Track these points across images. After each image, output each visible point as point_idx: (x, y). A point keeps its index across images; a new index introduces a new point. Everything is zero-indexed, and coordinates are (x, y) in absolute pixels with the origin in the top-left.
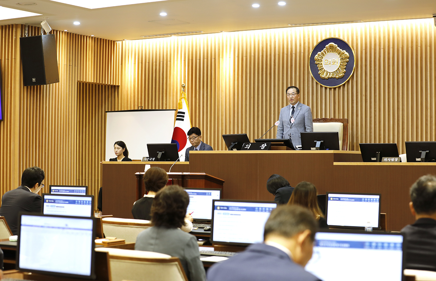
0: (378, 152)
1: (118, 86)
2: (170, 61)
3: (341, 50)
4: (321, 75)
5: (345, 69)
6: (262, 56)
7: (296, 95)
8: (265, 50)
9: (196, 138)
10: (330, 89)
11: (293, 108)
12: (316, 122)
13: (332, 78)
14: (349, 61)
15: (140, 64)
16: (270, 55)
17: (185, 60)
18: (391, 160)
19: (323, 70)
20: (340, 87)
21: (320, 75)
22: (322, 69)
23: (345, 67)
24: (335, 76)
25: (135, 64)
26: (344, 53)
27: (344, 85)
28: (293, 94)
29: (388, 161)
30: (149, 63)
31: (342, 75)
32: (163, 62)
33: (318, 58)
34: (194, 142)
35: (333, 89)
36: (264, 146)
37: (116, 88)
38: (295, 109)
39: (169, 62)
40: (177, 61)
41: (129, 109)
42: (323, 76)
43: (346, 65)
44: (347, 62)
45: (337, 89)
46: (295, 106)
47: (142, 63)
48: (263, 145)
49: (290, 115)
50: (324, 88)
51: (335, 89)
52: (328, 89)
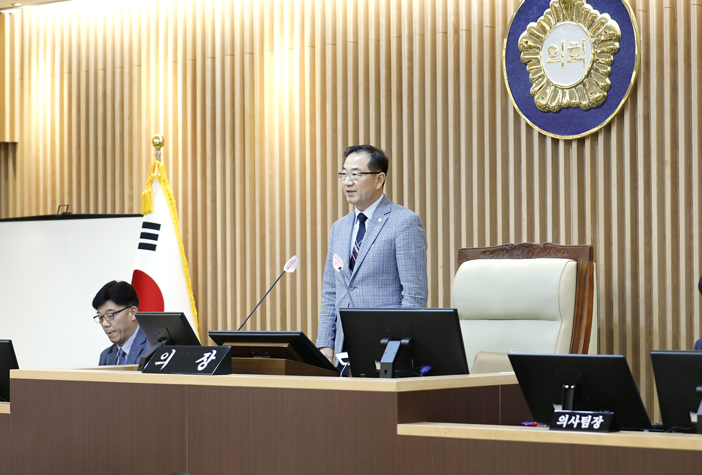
0: (570, 387)
1: (14, 144)
2: (140, 66)
3: (597, 12)
4: (538, 98)
5: (609, 75)
6: (378, 41)
7: (364, 177)
8: (383, 21)
9: (118, 317)
10: (568, 143)
11: (363, 219)
12: (503, 258)
13: (568, 107)
14: (619, 49)
15: (66, 76)
16: (399, 37)
17: (175, 62)
18: (580, 424)
19: (545, 81)
20: (595, 136)
21: (536, 98)
22: (540, 77)
23: (609, 68)
24: (578, 101)
25: (53, 75)
26: (603, 24)
27: (608, 127)
28: (355, 172)
29: (570, 427)
30: (88, 72)
31: (598, 95)
32: (122, 68)
33: (527, 42)
34: (111, 328)
35: (575, 145)
36: (208, 358)
37: (10, 149)
38: (367, 223)
39: (135, 69)
40: (157, 63)
41: (41, 214)
42: (544, 102)
43: (612, 64)
44: (616, 53)
45: (588, 143)
46: (368, 213)
47: (70, 73)
48: (207, 355)
49: (353, 244)
50: (549, 143)
51: (581, 141)
52: (561, 145)
